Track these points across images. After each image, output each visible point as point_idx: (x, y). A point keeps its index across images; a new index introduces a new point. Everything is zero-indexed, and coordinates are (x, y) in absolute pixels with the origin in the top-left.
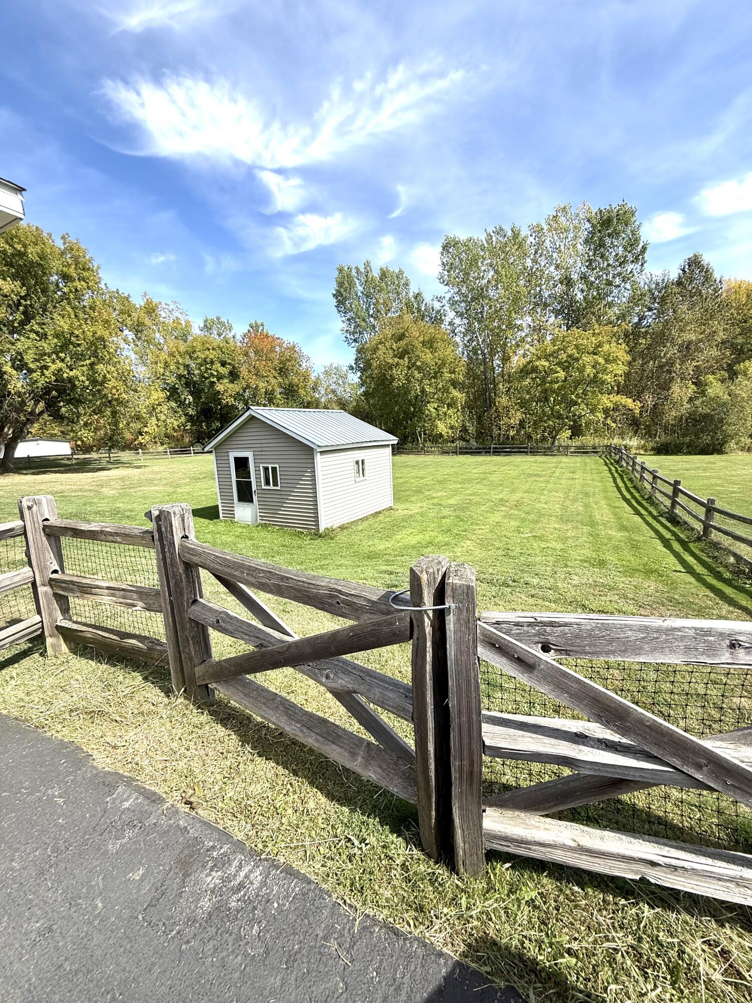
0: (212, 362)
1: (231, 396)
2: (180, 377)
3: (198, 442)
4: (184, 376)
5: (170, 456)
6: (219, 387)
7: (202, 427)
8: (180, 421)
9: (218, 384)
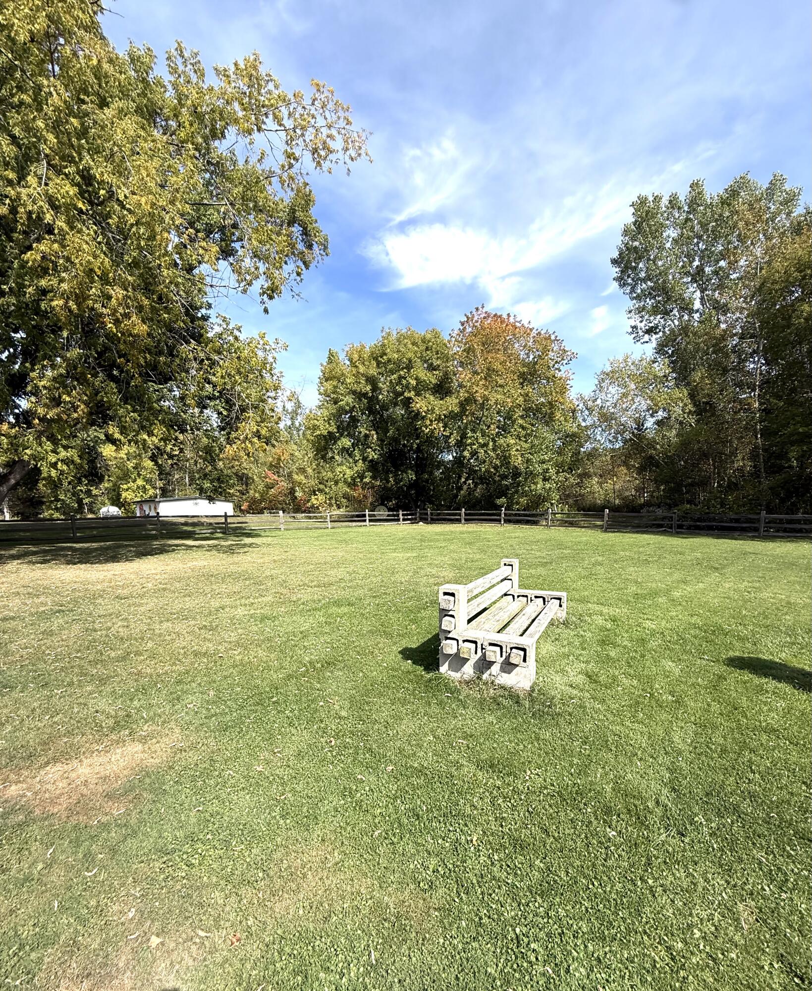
0: (409, 367)
1: (439, 419)
2: (360, 396)
3: (382, 504)
4: (365, 395)
5: (330, 525)
6: (420, 404)
7: (388, 482)
8: (356, 469)
9: (417, 399)
